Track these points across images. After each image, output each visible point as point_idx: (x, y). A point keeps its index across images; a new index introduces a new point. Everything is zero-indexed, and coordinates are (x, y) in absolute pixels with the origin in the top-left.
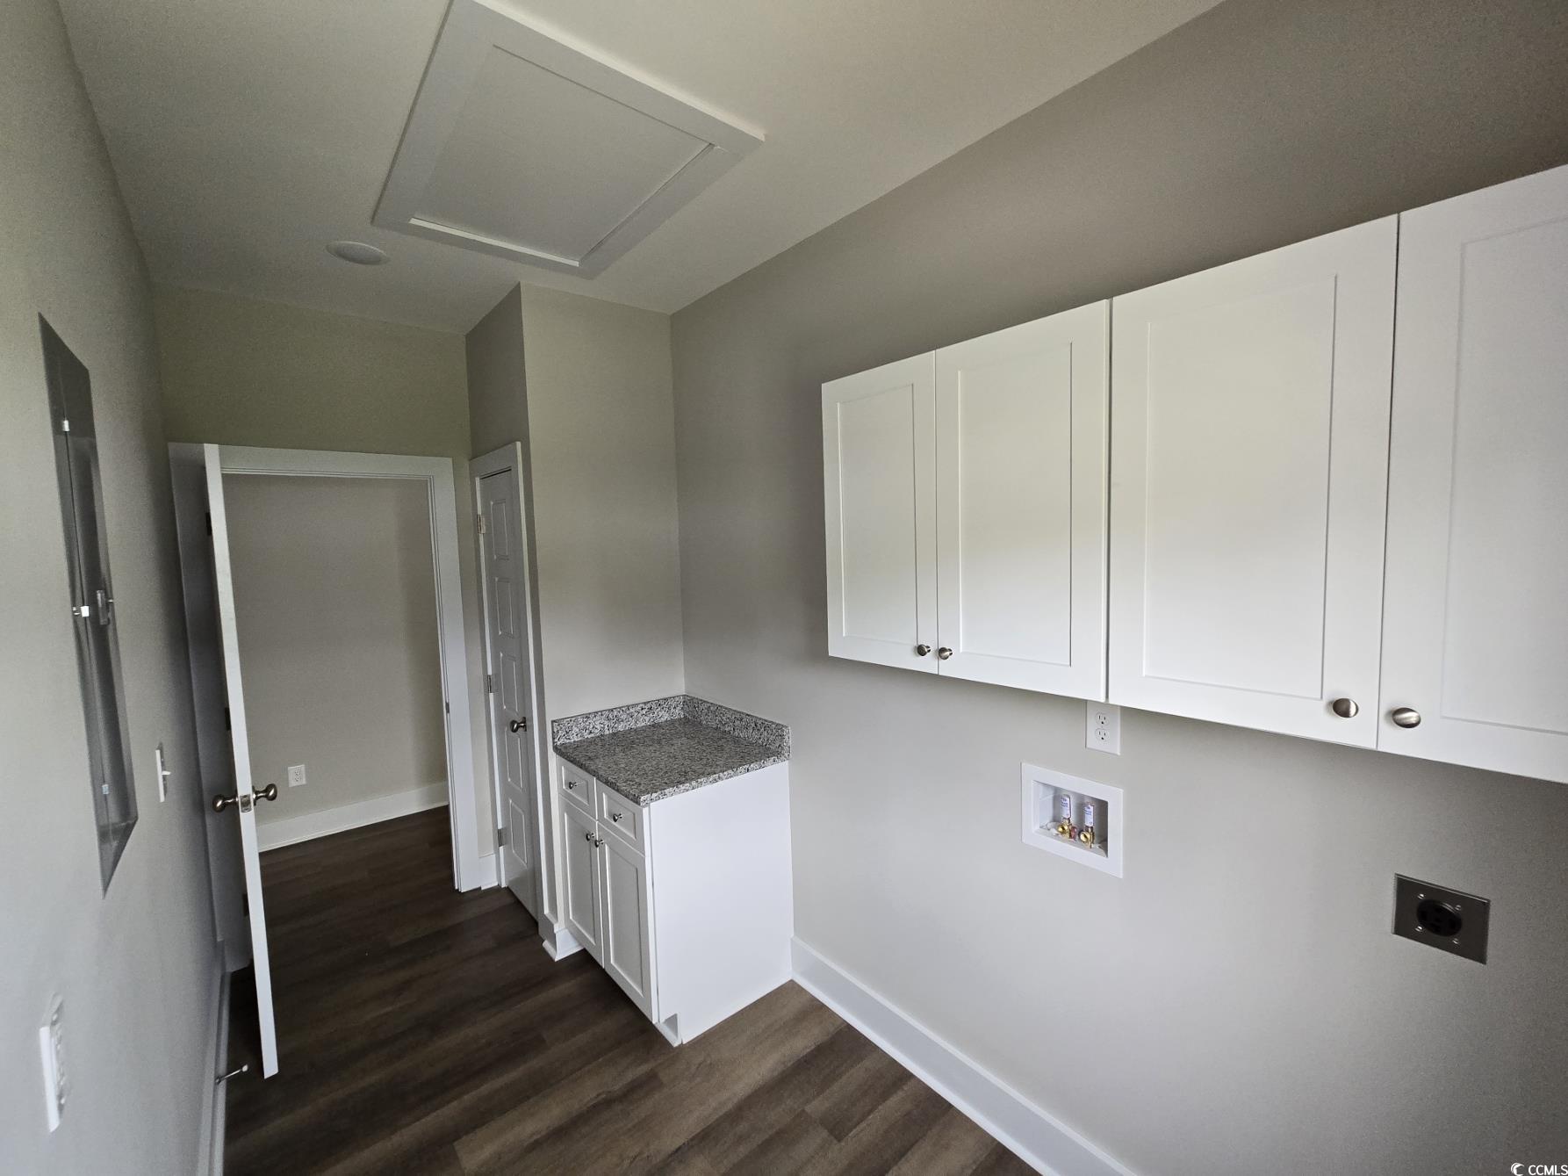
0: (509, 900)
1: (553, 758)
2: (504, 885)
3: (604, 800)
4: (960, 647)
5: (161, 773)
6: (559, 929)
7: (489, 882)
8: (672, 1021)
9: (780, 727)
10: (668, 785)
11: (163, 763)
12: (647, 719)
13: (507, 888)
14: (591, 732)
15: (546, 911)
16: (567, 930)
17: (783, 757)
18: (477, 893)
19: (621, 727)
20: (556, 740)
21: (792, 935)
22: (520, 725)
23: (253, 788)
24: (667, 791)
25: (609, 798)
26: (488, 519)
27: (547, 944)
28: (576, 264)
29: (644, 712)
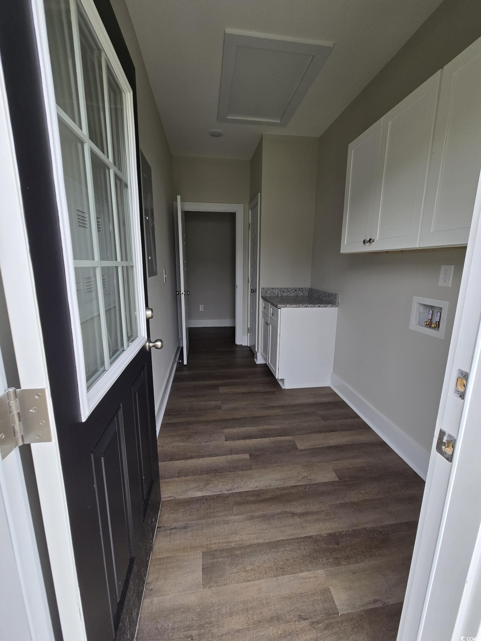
0: (249, 349)
1: (261, 300)
2: (249, 346)
3: (271, 310)
4: (377, 238)
5: (165, 276)
6: (259, 355)
7: (245, 344)
8: (282, 380)
9: (336, 295)
10: (288, 303)
11: (165, 274)
12: (294, 293)
13: (249, 347)
14: (274, 294)
15: (256, 350)
16: (261, 356)
17: (335, 305)
18: (241, 346)
19: (284, 294)
20: (262, 294)
21: (332, 372)
22: (253, 291)
23: (184, 291)
24: (287, 305)
25: (272, 309)
26: (252, 224)
27: (255, 360)
28: (279, 121)
29: (293, 291)
